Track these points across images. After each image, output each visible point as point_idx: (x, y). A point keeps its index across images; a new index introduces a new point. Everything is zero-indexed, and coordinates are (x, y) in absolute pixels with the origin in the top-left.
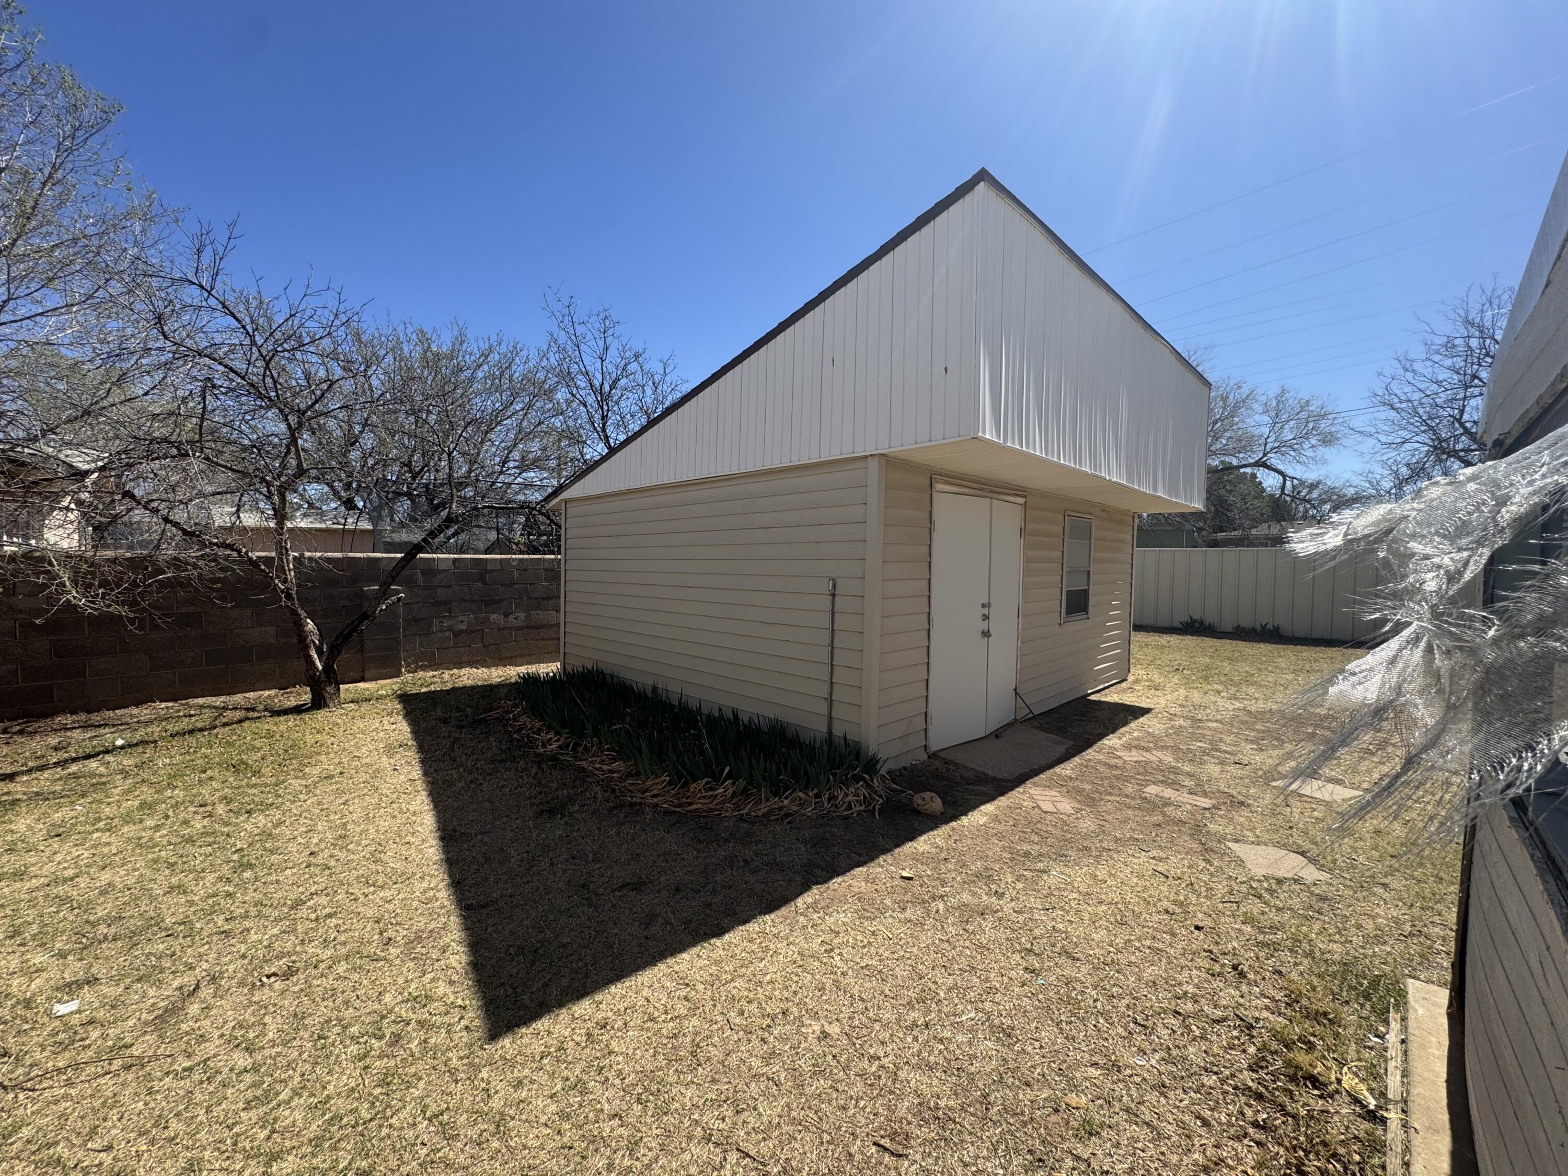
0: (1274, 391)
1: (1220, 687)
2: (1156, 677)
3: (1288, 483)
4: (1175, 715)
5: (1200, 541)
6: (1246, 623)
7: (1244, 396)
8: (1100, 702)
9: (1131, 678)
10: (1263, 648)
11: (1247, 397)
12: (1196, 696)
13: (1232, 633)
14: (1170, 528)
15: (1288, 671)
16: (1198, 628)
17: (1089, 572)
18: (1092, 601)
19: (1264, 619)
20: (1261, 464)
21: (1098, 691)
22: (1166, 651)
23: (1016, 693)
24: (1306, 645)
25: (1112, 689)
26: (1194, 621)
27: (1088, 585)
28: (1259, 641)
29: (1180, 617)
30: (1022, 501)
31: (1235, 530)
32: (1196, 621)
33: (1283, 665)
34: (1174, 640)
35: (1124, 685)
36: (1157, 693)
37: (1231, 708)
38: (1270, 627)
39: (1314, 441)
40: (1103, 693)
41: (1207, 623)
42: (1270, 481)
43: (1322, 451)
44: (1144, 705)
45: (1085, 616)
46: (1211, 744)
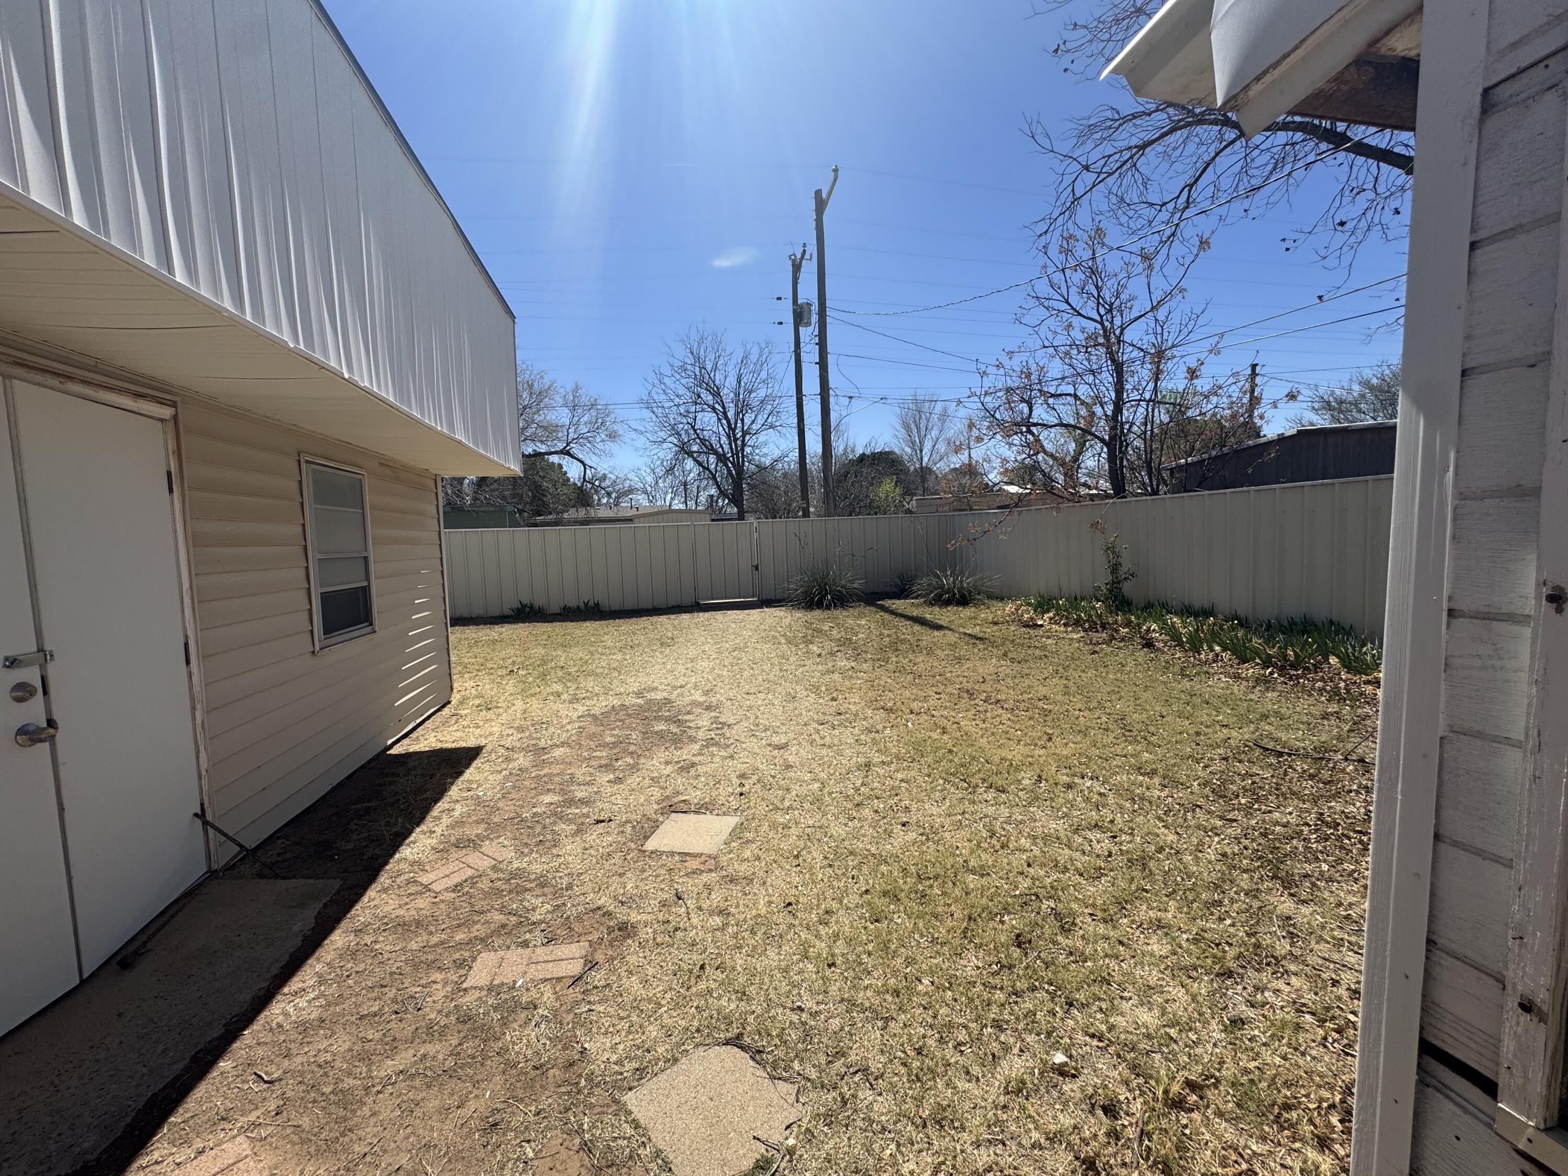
0: (570, 387)
1: (558, 687)
2: (487, 688)
3: (588, 471)
4: (512, 749)
5: (522, 523)
6: (572, 603)
7: (546, 387)
8: (408, 756)
9: (455, 698)
10: (589, 627)
11: (549, 388)
12: (535, 705)
13: (560, 614)
14: (492, 509)
15: (616, 651)
16: (529, 613)
17: (366, 559)
18: (377, 603)
19: (585, 597)
20: (566, 452)
21: (405, 736)
22: (498, 646)
23: (206, 823)
24: (623, 618)
25: (426, 724)
26: (524, 606)
27: (368, 578)
28: (585, 620)
29: (510, 604)
30: (167, 412)
31: (550, 514)
32: (526, 606)
33: (609, 643)
34: (506, 630)
35: (446, 711)
36: (490, 715)
37: (575, 715)
38: (591, 604)
39: (603, 436)
40: (414, 735)
41: (536, 606)
42: (573, 471)
43: (610, 446)
44: (471, 743)
45: (369, 629)
46: (563, 792)
